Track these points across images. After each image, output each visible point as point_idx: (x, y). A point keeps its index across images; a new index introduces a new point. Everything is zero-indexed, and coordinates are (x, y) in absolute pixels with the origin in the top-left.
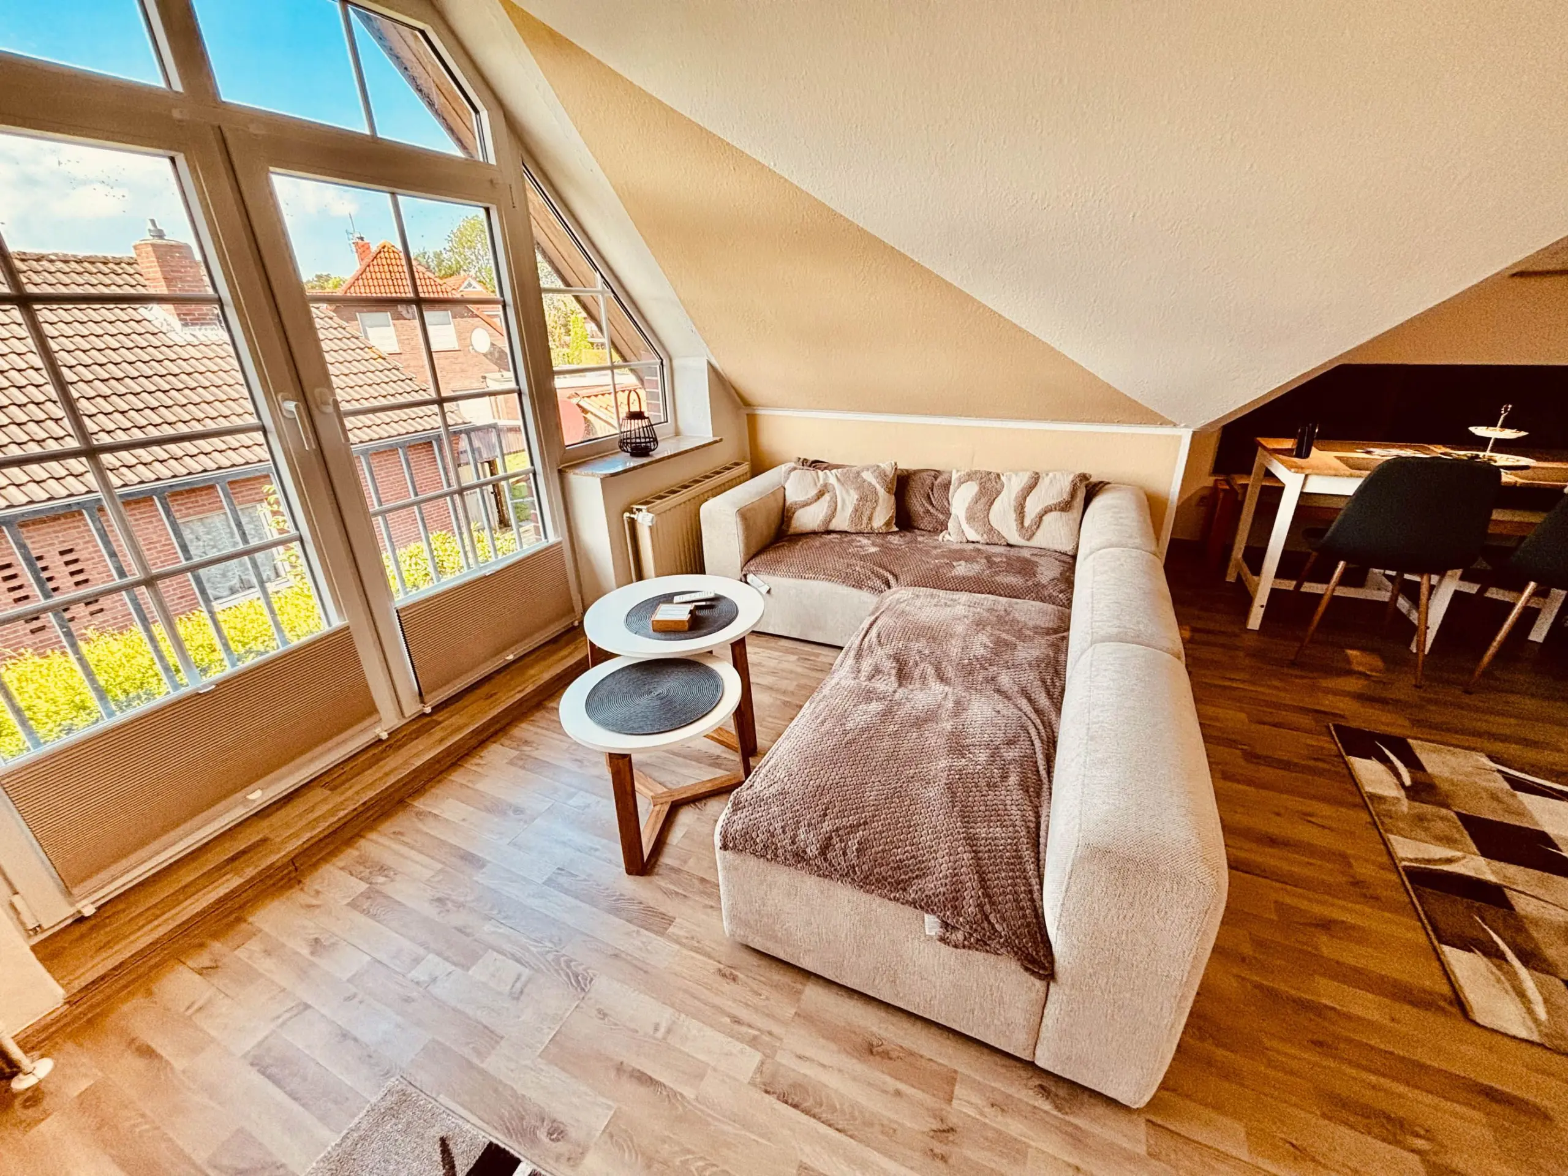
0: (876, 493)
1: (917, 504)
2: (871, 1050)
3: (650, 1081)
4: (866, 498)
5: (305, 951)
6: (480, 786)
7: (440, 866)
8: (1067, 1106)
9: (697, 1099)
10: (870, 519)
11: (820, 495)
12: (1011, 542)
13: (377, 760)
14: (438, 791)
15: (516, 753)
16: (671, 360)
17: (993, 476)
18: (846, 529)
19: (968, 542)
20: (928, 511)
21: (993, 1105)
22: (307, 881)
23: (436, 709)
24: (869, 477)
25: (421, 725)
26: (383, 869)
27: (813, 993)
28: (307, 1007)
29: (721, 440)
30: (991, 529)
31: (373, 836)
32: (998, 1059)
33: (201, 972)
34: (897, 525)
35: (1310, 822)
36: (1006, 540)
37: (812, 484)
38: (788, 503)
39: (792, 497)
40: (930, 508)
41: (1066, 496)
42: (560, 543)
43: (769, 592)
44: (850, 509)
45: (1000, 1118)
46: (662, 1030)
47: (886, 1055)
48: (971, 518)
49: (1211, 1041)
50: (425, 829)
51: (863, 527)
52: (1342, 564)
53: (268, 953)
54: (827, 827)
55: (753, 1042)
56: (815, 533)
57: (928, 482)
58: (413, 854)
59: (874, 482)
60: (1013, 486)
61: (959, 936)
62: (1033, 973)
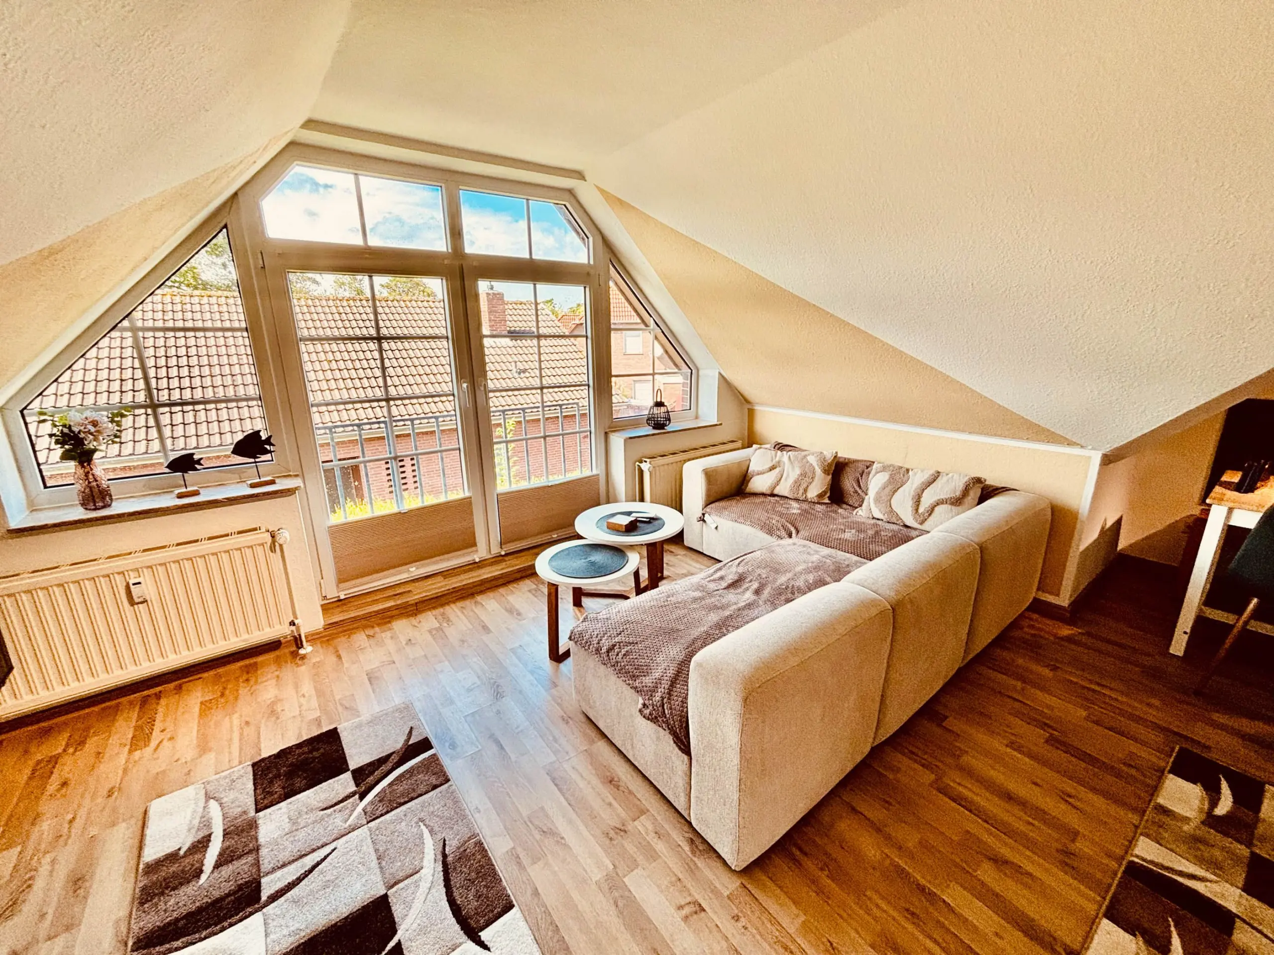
0: (814, 473)
1: (848, 483)
2: (612, 782)
3: (502, 748)
4: (806, 476)
5: (404, 643)
6: (511, 598)
7: (471, 627)
8: (698, 853)
9: (516, 762)
10: (805, 491)
11: (772, 468)
12: (908, 524)
13: (471, 570)
14: (491, 594)
15: (535, 586)
16: (698, 370)
17: (902, 471)
18: (786, 495)
19: (874, 518)
20: (856, 492)
21: (656, 833)
22: (419, 616)
23: (506, 555)
24: (812, 460)
25: (498, 559)
26: (448, 620)
27: (601, 745)
28: (394, 662)
29: (721, 424)
30: (892, 511)
31: (453, 606)
32: (676, 815)
33: (368, 636)
34: (829, 498)
35: (1066, 801)
36: (903, 521)
37: (770, 459)
38: (750, 469)
39: (753, 468)
40: (858, 489)
41: (958, 494)
42: (598, 475)
43: (716, 528)
44: (791, 481)
45: (655, 840)
46: (519, 729)
47: (618, 787)
48: (877, 500)
49: (826, 873)
50: (476, 610)
51: (800, 496)
52: (1255, 601)
53: (392, 638)
54: (616, 640)
55: (555, 753)
56: (764, 495)
57: (860, 470)
58: (463, 618)
59: (815, 464)
60: (916, 480)
61: (647, 712)
62: (677, 745)
